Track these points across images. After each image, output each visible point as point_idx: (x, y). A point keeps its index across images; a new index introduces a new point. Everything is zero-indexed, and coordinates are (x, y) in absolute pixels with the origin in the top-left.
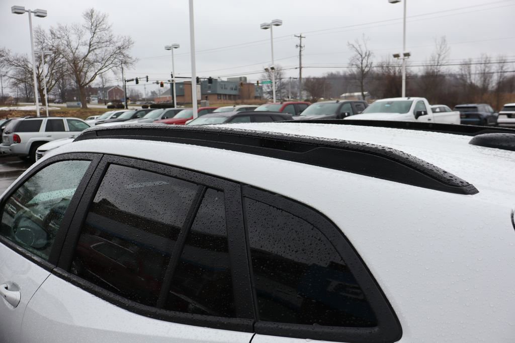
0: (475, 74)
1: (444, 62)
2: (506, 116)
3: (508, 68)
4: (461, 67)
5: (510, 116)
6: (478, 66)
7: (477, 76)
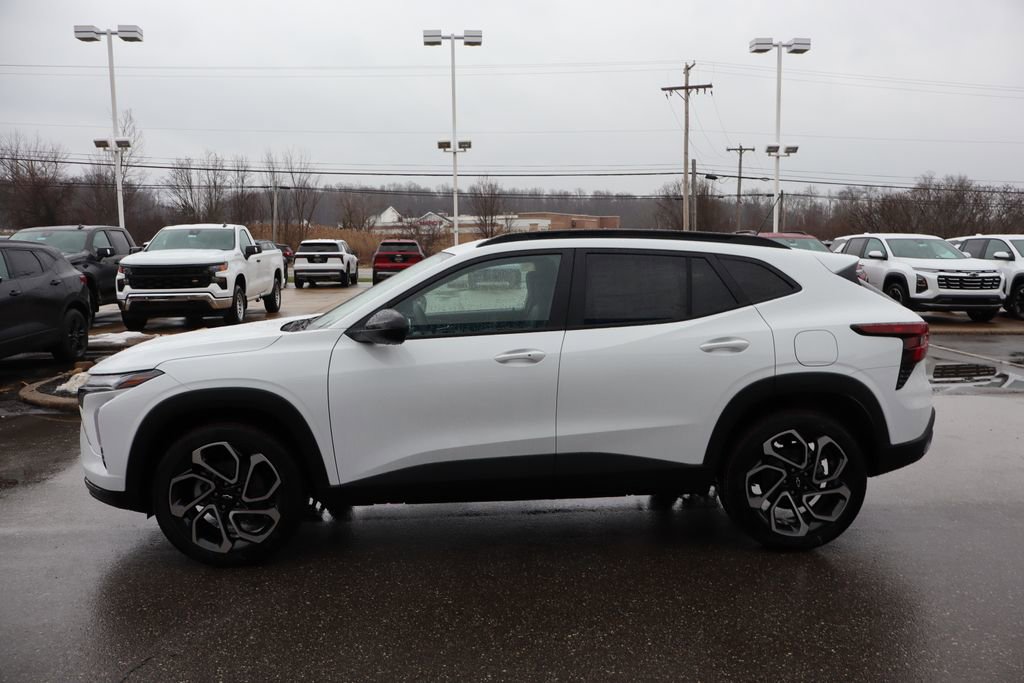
0: (199, 187)
1: (134, 159)
2: (306, 260)
3: (253, 181)
4: (173, 173)
5: (311, 259)
6: (203, 173)
7: (203, 190)
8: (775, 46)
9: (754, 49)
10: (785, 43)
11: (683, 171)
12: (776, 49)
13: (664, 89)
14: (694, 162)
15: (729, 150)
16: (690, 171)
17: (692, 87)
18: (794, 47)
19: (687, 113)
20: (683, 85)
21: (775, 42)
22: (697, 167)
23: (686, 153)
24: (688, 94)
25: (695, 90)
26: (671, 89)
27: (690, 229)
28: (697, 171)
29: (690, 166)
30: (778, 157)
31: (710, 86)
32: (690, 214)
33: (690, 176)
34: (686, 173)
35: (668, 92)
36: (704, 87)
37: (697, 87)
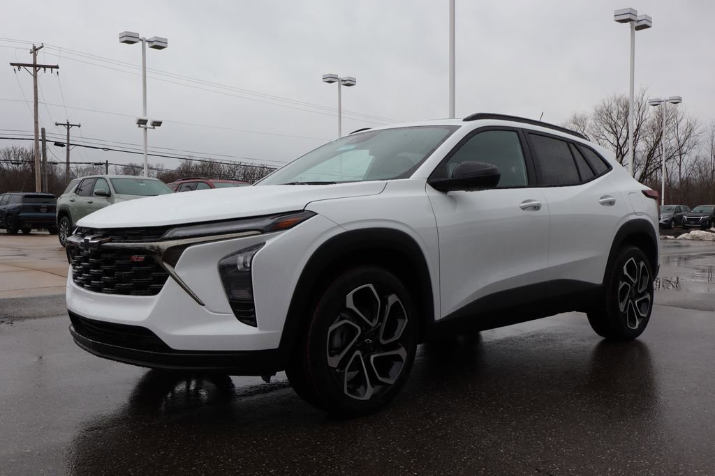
8: (140, 40)
9: (124, 39)
10: (147, 39)
11: (33, 138)
12: (141, 42)
13: (12, 64)
14: (43, 130)
15: (57, 125)
16: (40, 138)
17: (40, 66)
18: (155, 43)
19: (36, 87)
20: (32, 63)
21: (140, 37)
22: (47, 135)
23: (36, 122)
24: (36, 71)
25: (42, 69)
26: (19, 65)
27: (42, 192)
28: (47, 139)
29: (40, 134)
30: (146, 129)
31: (57, 67)
32: (42, 176)
33: (40, 143)
34: (37, 140)
35: (16, 67)
36: (52, 67)
37: (45, 67)
